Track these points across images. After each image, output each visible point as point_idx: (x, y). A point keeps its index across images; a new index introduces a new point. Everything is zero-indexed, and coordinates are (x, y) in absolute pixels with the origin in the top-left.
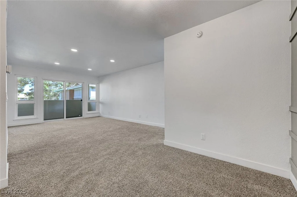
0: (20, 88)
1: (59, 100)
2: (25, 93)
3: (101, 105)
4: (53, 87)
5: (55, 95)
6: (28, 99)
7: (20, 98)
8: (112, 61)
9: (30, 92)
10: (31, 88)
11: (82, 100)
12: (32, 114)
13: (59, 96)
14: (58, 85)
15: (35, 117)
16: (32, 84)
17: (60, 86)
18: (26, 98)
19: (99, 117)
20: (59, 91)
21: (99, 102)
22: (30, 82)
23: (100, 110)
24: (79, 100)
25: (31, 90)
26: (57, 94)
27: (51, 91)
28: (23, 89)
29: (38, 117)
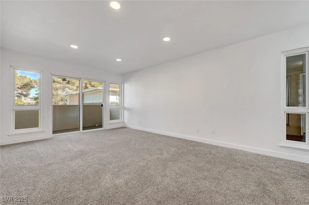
0: (26, 92)
1: (67, 104)
2: (31, 97)
3: (126, 113)
4: (60, 91)
5: (62, 100)
6: (34, 104)
7: (27, 103)
8: (167, 39)
9: (36, 96)
10: (37, 92)
11: (102, 105)
12: (36, 125)
13: (66, 101)
14: (66, 89)
15: (41, 130)
16: (38, 87)
17: (68, 90)
18: (33, 103)
19: (124, 127)
20: (67, 95)
21: (124, 108)
22: (36, 86)
23: (126, 119)
24: (100, 106)
25: (37, 94)
26: (64, 99)
27: (58, 95)
28: (29, 93)
29: (44, 130)
